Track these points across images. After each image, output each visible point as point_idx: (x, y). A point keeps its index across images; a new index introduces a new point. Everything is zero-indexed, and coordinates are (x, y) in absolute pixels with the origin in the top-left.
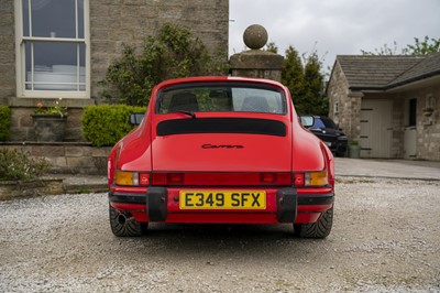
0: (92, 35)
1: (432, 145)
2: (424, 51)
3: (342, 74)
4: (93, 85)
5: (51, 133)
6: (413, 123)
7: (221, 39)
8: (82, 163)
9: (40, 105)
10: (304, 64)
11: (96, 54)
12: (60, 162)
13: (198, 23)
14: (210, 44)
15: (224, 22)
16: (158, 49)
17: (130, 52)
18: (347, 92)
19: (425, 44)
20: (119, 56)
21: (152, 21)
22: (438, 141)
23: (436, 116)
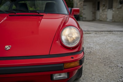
22: (106, 15)
23: (106, 7)
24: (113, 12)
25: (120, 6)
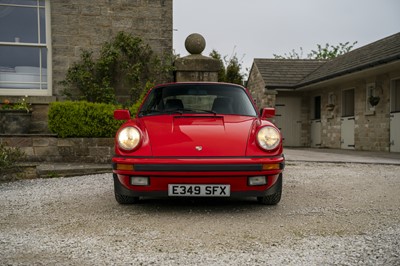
0: (54, 41)
1: (334, 135)
2: (324, 56)
3: (259, 74)
4: (54, 84)
5: (18, 127)
6: (318, 116)
7: (166, 45)
8: (48, 152)
9: (7, 101)
10: (226, 66)
11: (57, 57)
12: (28, 151)
13: (147, 31)
14: (157, 49)
15: (168, 31)
16: (114, 54)
17: (88, 56)
18: (264, 90)
19: (325, 50)
20: (78, 59)
21: (107, 29)
22: (339, 132)
23: (337, 111)
24: (357, 126)
25: (373, 109)
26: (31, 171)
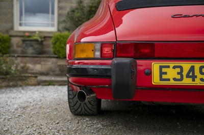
4: (59, 23)
9: (27, 34)
11: (61, 4)
12: (38, 68)
17: (81, 2)
26: (33, 80)
